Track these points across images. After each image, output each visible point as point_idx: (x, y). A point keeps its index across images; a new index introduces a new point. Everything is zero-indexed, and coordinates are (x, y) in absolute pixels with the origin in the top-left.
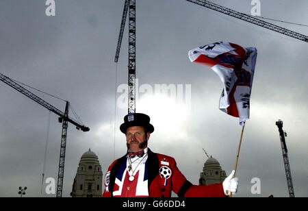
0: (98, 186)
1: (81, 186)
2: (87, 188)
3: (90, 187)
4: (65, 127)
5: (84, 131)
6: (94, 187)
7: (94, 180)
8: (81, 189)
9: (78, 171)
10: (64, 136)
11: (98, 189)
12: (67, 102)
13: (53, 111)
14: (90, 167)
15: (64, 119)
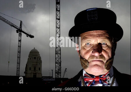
0: (39, 68)
1: (30, 68)
2: (33, 69)
3: (35, 69)
4: (20, 35)
5: (31, 38)
6: (37, 69)
7: (37, 65)
8: (30, 70)
9: (28, 60)
10: (20, 41)
11: (39, 70)
12: (21, 21)
13: (13, 26)
14: (35, 58)
15: (20, 31)
